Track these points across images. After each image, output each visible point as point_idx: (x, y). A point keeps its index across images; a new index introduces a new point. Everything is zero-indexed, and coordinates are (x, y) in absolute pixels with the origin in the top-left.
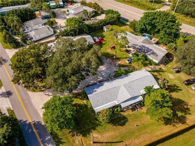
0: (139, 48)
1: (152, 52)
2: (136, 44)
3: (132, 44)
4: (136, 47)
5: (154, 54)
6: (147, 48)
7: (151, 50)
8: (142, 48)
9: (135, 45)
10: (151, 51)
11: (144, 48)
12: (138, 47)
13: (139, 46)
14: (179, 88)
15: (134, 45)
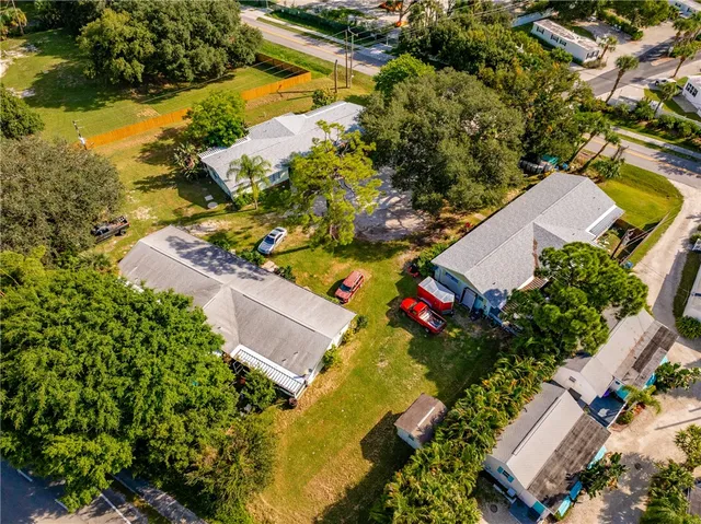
0: (235, 266)
1: (185, 251)
2: (245, 280)
3: (263, 279)
4: (245, 270)
5: (178, 244)
6: (202, 265)
7: (187, 256)
8: (221, 265)
9: (250, 276)
10: (189, 253)
11: (215, 262)
12: (239, 270)
13: (233, 271)
14: (139, 186)
15: (255, 278)
